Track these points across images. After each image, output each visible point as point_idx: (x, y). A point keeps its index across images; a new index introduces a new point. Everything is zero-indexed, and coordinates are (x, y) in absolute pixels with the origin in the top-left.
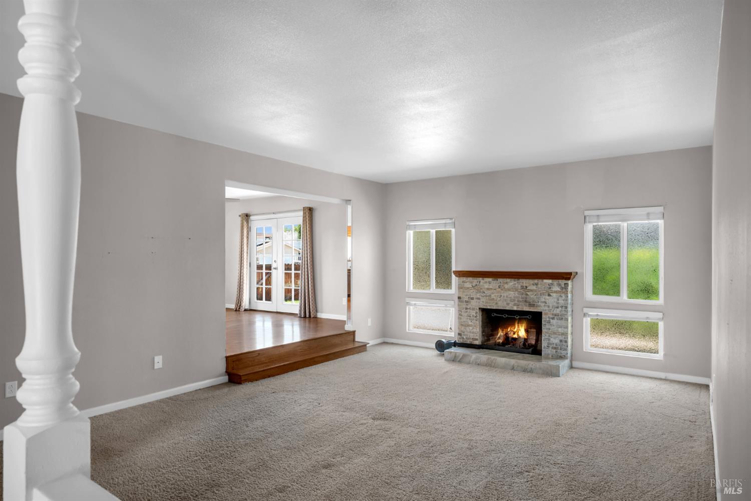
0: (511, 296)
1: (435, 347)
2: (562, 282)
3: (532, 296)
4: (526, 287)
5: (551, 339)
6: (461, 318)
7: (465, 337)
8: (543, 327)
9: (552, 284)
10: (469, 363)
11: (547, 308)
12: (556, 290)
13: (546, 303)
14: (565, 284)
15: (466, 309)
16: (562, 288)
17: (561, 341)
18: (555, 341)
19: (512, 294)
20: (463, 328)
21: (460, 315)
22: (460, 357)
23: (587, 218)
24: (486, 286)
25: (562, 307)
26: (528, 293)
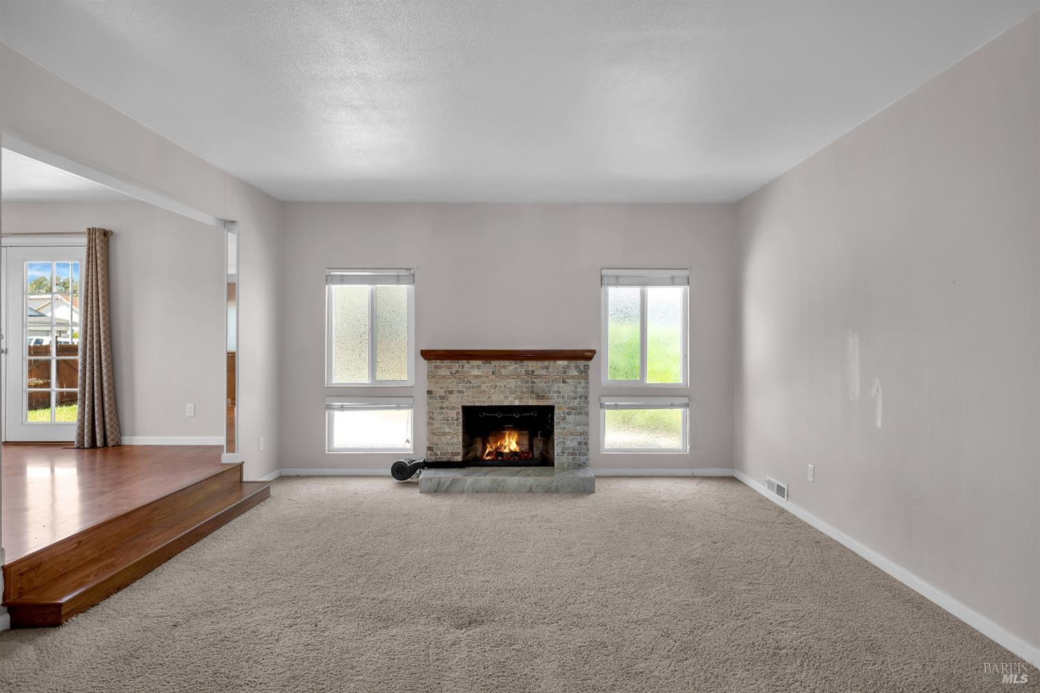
0: (510, 386)
1: (391, 474)
2: (581, 363)
3: (540, 385)
4: (533, 372)
5: (568, 442)
6: (432, 424)
7: (439, 452)
8: (555, 427)
9: (568, 367)
10: (462, 492)
11: (561, 400)
12: (573, 374)
13: (560, 393)
14: (585, 366)
15: (442, 408)
16: (582, 371)
17: (580, 443)
18: (572, 443)
19: (512, 383)
20: (435, 439)
21: (431, 418)
22: (447, 485)
23: (605, 280)
24: (475, 372)
25: (581, 397)
26: (535, 380)
